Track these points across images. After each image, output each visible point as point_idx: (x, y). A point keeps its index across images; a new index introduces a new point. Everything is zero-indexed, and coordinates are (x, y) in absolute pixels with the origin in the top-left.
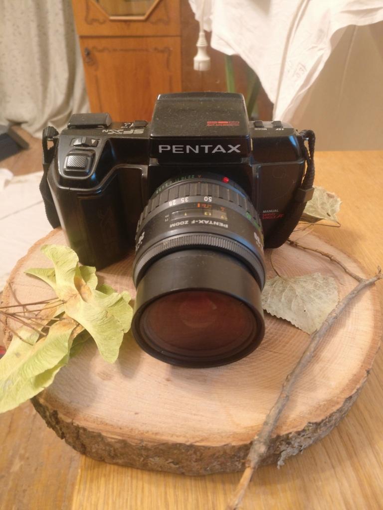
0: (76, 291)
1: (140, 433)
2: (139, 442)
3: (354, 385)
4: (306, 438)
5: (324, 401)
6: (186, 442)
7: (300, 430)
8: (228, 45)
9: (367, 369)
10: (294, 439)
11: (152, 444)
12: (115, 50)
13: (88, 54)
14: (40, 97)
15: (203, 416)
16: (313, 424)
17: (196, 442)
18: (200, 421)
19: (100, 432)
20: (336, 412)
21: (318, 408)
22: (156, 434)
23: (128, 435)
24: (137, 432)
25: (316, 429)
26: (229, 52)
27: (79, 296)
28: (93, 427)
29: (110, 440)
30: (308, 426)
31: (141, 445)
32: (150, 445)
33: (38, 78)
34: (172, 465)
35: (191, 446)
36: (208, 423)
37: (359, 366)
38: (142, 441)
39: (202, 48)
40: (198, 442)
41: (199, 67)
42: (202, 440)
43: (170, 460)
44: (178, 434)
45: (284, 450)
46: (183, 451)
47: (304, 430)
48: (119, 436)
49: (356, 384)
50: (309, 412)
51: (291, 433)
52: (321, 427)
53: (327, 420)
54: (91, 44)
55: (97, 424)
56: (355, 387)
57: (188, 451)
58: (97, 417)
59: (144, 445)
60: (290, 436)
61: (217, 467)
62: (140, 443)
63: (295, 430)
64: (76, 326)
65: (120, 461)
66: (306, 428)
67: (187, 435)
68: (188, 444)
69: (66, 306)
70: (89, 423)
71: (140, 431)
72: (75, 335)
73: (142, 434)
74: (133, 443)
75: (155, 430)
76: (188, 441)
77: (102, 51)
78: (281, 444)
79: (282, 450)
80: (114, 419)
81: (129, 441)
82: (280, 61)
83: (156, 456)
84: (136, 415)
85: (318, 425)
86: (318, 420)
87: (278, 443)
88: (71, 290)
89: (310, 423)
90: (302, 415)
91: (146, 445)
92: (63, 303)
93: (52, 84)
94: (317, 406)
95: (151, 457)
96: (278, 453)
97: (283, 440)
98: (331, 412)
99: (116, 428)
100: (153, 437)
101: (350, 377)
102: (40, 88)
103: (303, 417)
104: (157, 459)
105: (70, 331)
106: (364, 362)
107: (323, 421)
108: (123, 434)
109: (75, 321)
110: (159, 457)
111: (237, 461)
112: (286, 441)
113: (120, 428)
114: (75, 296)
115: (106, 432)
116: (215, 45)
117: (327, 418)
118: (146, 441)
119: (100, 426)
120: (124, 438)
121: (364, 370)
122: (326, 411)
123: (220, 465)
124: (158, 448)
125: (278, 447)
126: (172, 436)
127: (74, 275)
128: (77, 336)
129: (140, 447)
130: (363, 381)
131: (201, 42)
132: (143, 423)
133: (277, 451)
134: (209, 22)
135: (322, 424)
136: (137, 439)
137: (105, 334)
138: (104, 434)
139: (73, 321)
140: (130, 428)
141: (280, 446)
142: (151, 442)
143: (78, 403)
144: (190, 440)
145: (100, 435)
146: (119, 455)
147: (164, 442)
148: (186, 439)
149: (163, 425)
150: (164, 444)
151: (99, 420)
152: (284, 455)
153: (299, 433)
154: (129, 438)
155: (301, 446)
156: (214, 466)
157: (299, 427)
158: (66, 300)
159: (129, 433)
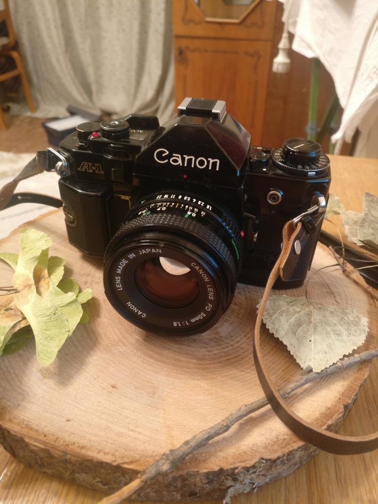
0: (32, 281)
1: (64, 443)
2: (62, 454)
3: (324, 421)
4: (259, 475)
5: (284, 435)
6: (113, 461)
7: (248, 466)
8: (310, 47)
9: (345, 403)
10: (242, 475)
11: (76, 458)
12: (206, 51)
13: (181, 53)
14: (132, 91)
15: (141, 434)
16: (267, 460)
17: (124, 463)
18: (136, 438)
19: (23, 436)
20: (297, 450)
21: (275, 442)
22: (83, 447)
23: (51, 444)
24: (61, 442)
25: (271, 467)
26: (309, 54)
27: (34, 288)
28: (17, 430)
29: (32, 447)
30: (259, 462)
31: (64, 458)
32: (73, 459)
33: (133, 74)
34: (100, 485)
35: (118, 467)
36: (144, 442)
37: (337, 399)
38: (65, 453)
39: (284, 50)
40: (126, 463)
41: (278, 69)
42: (131, 462)
43: (98, 479)
44: (107, 450)
45: (231, 486)
46: (110, 471)
47: (254, 467)
48: (42, 444)
49: (328, 420)
50: (264, 445)
51: (237, 468)
52: (277, 465)
53: (285, 458)
54: (184, 43)
55: (22, 427)
56: (326, 423)
57: (115, 472)
58: (24, 420)
59: (67, 458)
60: (236, 471)
61: (153, 494)
62: (63, 456)
63: (243, 465)
64: (21, 319)
65: (49, 472)
66: (257, 465)
67: (117, 454)
68: (115, 464)
69: (18, 296)
70: (14, 426)
71: (65, 441)
72: (17, 329)
73: (67, 445)
74: (56, 453)
75: (83, 442)
76: (115, 461)
77: (194, 51)
78: (227, 479)
79: (229, 485)
80: (41, 424)
81: (52, 451)
82: (355, 65)
83: (83, 472)
84: (68, 422)
85: (273, 462)
86: (274, 456)
87: (223, 478)
88: (28, 279)
89: (262, 459)
90: (255, 448)
91: (70, 458)
92: (16, 292)
93: (145, 79)
94: (275, 440)
95: (77, 473)
96: (224, 488)
97: (227, 475)
98: (291, 449)
99: (40, 435)
100: (78, 450)
101: (323, 410)
102: (133, 82)
103: (256, 451)
104: (84, 476)
105: (12, 324)
106: (343, 395)
107: (279, 458)
108: (47, 443)
109: (22, 313)
110: (86, 473)
111: (174, 491)
112: (231, 477)
113: (45, 436)
114: (30, 286)
115: (29, 437)
116: (297, 47)
117: (284, 455)
118: (69, 455)
119: (24, 430)
120: (47, 448)
121: (341, 404)
122: (284, 448)
123: (156, 492)
124: (83, 464)
125: (223, 482)
126: (99, 452)
127: (36, 264)
128: (18, 330)
129: (64, 460)
130: (337, 418)
131: (283, 44)
132: (72, 433)
133: (223, 485)
134: (295, 24)
135: (278, 462)
136: (60, 451)
137: (48, 332)
138: (27, 440)
139: (20, 313)
140: (56, 437)
141: (225, 481)
142: (75, 456)
143: (9, 400)
144: (118, 460)
145: (22, 440)
146: (46, 464)
147: (89, 458)
148: (114, 459)
149: (93, 438)
150: (88, 460)
151: (25, 423)
152: (231, 492)
153: (247, 469)
154: (52, 448)
155: (254, 484)
156: (149, 493)
157: (248, 462)
158: (19, 289)
159: (53, 443)
